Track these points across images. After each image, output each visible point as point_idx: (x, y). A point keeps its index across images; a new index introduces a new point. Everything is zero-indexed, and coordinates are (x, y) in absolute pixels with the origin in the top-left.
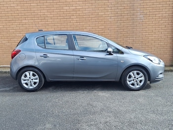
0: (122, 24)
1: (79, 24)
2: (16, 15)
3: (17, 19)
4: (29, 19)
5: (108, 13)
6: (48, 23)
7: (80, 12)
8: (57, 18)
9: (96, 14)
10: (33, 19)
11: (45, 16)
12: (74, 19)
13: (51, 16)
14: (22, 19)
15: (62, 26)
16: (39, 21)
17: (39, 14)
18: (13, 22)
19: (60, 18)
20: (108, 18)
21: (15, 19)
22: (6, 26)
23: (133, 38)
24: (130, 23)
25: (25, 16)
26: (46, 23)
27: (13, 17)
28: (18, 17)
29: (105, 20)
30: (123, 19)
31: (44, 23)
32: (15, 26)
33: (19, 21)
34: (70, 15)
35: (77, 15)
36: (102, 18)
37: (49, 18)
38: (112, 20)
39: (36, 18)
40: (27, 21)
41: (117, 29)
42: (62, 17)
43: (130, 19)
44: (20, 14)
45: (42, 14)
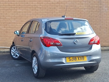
0: (93, 14)
1: (61, 13)
2: (12, 5)
3: (13, 8)
4: (23, 8)
5: (83, 6)
6: (38, 12)
7: (62, 4)
8: (44, 8)
9: (74, 6)
10: (26, 8)
11: (35, 6)
12: (58, 10)
13: (40, 6)
14: (17, 8)
15: (48, 15)
16: (30, 10)
17: (31, 5)
18: (9, 10)
19: (47, 8)
20: (83, 9)
21: (11, 8)
22: (3, 14)
23: (100, 25)
24: (99, 14)
25: (20, 7)
26: (36, 12)
27: (10, 7)
28: (15, 7)
29: (81, 11)
30: (93, 11)
31: (35, 12)
32: (11, 14)
33: (15, 10)
34: (55, 6)
35: (60, 6)
36: (78, 9)
37: (39, 8)
38: (85, 11)
39: (28, 8)
40: (21, 10)
41: (89, 17)
42: (49, 8)
43: (99, 10)
44: (15, 5)
45: (33, 5)
